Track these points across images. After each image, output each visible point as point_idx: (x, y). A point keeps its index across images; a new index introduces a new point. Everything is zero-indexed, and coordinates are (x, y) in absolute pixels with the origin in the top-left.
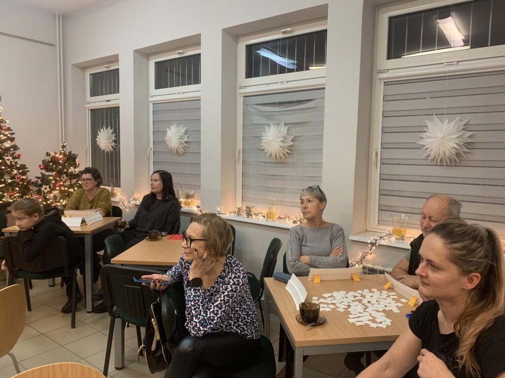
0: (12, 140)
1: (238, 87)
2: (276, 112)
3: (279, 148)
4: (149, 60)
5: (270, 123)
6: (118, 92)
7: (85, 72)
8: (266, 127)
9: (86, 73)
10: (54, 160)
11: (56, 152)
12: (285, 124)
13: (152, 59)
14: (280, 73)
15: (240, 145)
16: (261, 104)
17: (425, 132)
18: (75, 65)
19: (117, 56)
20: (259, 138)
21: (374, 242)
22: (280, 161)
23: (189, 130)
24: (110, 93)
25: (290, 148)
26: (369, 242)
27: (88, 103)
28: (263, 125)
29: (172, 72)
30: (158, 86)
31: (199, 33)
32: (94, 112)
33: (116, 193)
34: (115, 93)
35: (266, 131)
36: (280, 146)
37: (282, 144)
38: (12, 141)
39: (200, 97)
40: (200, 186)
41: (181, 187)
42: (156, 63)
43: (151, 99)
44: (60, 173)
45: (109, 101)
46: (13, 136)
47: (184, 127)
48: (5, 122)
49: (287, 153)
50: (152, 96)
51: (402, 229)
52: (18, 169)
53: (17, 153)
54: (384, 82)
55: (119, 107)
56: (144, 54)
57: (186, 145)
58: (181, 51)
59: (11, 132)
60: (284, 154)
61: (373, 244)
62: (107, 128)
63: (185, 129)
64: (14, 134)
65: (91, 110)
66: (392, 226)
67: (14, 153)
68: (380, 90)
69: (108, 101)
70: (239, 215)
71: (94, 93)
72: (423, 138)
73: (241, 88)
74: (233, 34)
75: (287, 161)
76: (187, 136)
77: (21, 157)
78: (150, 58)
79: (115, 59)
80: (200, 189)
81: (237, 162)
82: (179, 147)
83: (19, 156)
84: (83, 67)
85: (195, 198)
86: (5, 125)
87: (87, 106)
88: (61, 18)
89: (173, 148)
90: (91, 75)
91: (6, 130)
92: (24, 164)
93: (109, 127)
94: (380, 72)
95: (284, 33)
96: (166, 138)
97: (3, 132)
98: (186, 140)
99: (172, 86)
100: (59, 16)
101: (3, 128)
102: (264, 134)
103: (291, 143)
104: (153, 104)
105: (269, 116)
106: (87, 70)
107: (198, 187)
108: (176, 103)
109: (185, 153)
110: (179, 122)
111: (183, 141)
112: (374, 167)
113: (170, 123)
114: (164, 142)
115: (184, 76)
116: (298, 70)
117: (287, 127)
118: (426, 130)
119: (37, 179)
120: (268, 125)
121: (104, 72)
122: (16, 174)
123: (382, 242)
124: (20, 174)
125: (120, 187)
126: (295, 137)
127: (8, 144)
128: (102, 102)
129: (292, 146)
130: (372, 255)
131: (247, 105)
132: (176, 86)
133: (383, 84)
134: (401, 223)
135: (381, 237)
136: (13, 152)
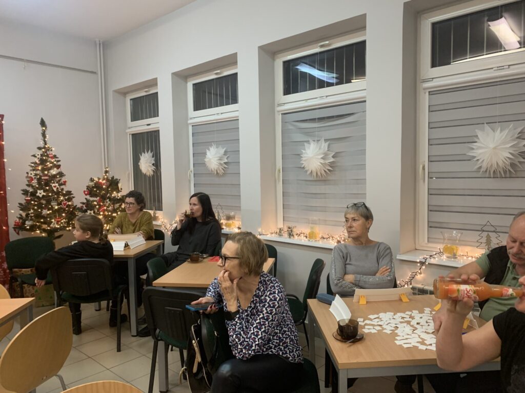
0: (58, 167)
1: (276, 105)
2: (315, 128)
3: (319, 165)
4: (187, 83)
5: (310, 140)
6: (158, 116)
7: (125, 97)
8: (306, 144)
9: (127, 98)
10: (98, 186)
11: (100, 177)
12: (326, 140)
13: (189, 81)
14: (319, 88)
15: (279, 164)
16: (301, 121)
17: (476, 142)
18: (116, 91)
19: (156, 79)
20: (299, 156)
21: (424, 261)
22: (322, 178)
23: (229, 150)
24: (151, 117)
25: (332, 165)
26: (418, 261)
27: (129, 128)
28: (302, 143)
29: (210, 93)
30: (197, 107)
31: (235, 52)
32: (135, 136)
33: (158, 217)
34: (155, 116)
35: (306, 149)
36: (321, 163)
37: (322, 161)
38: (58, 169)
39: (238, 117)
40: (240, 207)
41: (222, 209)
42: (194, 85)
43: (190, 121)
44: (103, 198)
45: (150, 125)
46: (59, 163)
47: (223, 148)
48: (51, 150)
49: (329, 170)
50: (191, 118)
51: (454, 247)
52: (64, 195)
53: (63, 179)
54: (429, 92)
55: (159, 131)
56: (181, 76)
57: (226, 166)
58: (219, 71)
59: (57, 159)
60: (325, 171)
61: (422, 263)
62: (148, 152)
63: (224, 149)
64: (59, 161)
65: (133, 135)
66: (443, 243)
67: (61, 180)
68: (425, 101)
69: (148, 125)
70: (280, 235)
71: (135, 118)
72: (473, 149)
73: (279, 105)
74: (269, 52)
75: (329, 178)
76: (227, 157)
77: (67, 184)
78: (188, 80)
79: (153, 83)
80: (240, 210)
81: (277, 181)
82: (219, 168)
83: (65, 182)
84: (124, 93)
85: (236, 219)
86: (51, 152)
87: (128, 131)
88: (101, 45)
89: (213, 170)
90: (131, 100)
91: (52, 158)
92: (70, 190)
93: (150, 151)
94: (424, 81)
95: (322, 46)
96: (206, 160)
97: (50, 159)
98: (226, 161)
99: (210, 107)
100: (100, 44)
101: (50, 156)
102: (304, 151)
103: (332, 160)
104: (192, 126)
105: (308, 133)
106: (127, 95)
107: (238, 208)
108: (215, 124)
109: (224, 174)
110: (218, 143)
111: (222, 162)
112: (421, 182)
113: (208, 144)
114: (204, 164)
115: (221, 96)
116: (337, 84)
117: (327, 143)
118: (477, 140)
119: (82, 205)
120: (308, 142)
121: (143, 96)
122: (62, 201)
123: (433, 261)
124: (66, 200)
125: (162, 210)
126: (337, 153)
127: (54, 172)
128: (142, 126)
129: (333, 162)
130: (422, 275)
131: (286, 122)
132: (214, 107)
133: (427, 94)
134: (453, 240)
135: (431, 256)
136: (59, 179)
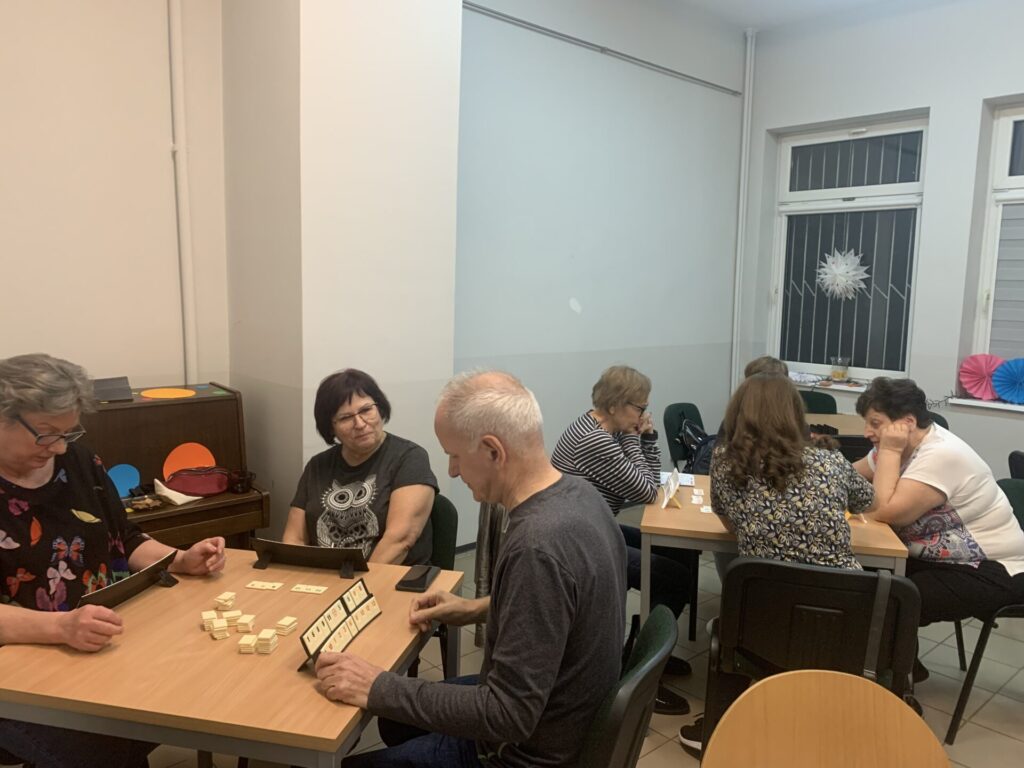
4: (993, 117)
7: (778, 143)
9: (783, 144)
13: (1008, 116)
19: (928, 108)
24: (858, 183)
27: (783, 204)
32: (796, 223)
45: (853, 199)
50: (996, 191)
62: (844, 254)
65: (790, 217)
69: (845, 200)
71: (798, 183)
78: (997, 113)
84: (778, 135)
90: (794, 149)
93: (851, 253)
100: (752, 38)
104: (1004, 205)
106: (785, 139)
121: (849, 141)
128: (825, 201)
